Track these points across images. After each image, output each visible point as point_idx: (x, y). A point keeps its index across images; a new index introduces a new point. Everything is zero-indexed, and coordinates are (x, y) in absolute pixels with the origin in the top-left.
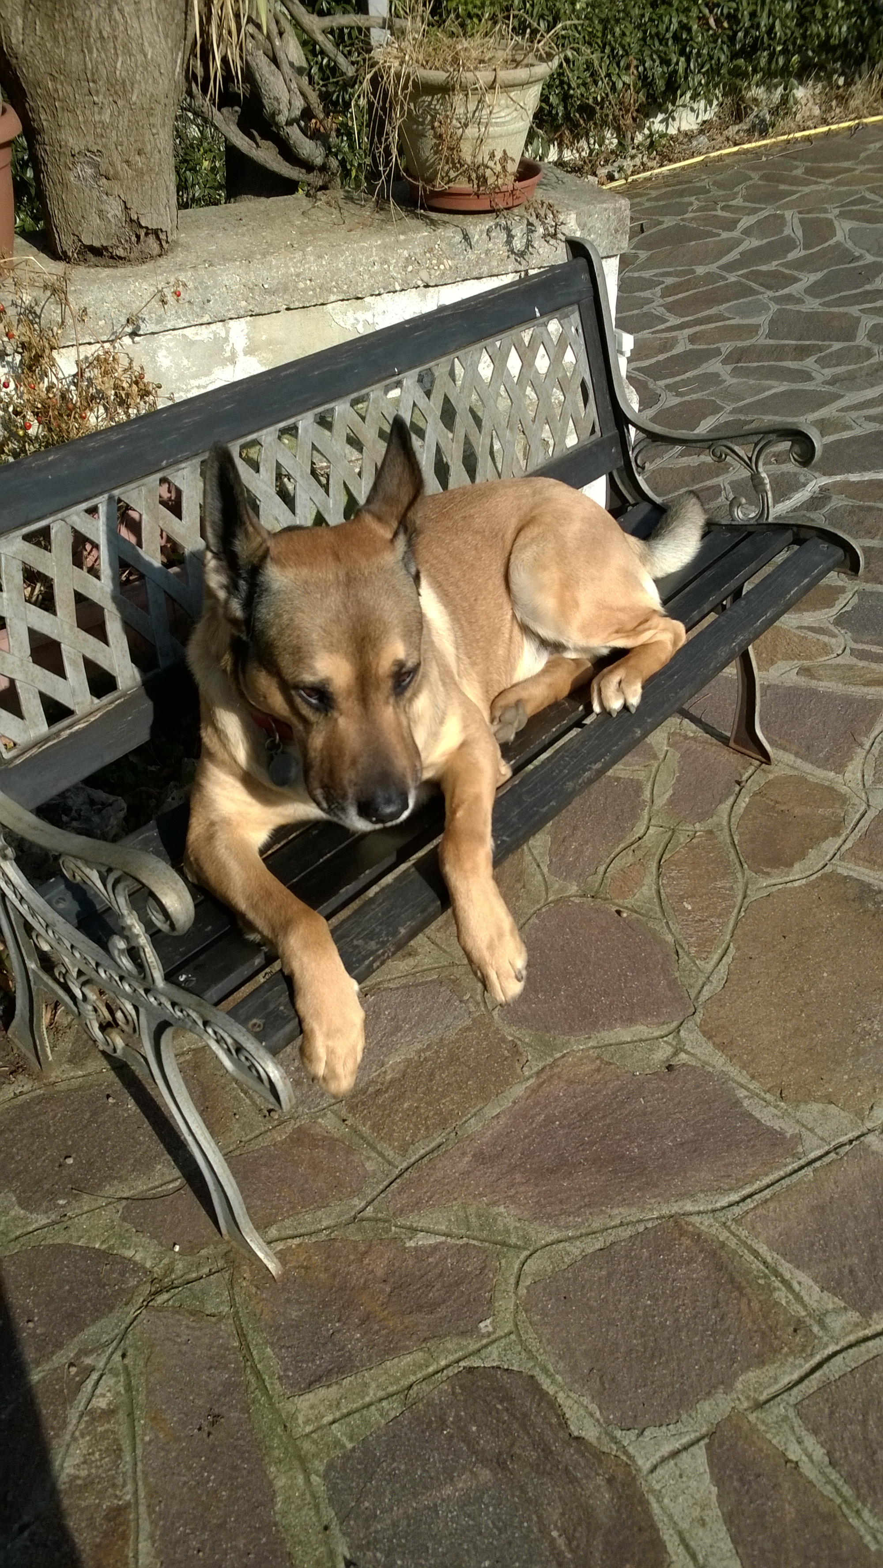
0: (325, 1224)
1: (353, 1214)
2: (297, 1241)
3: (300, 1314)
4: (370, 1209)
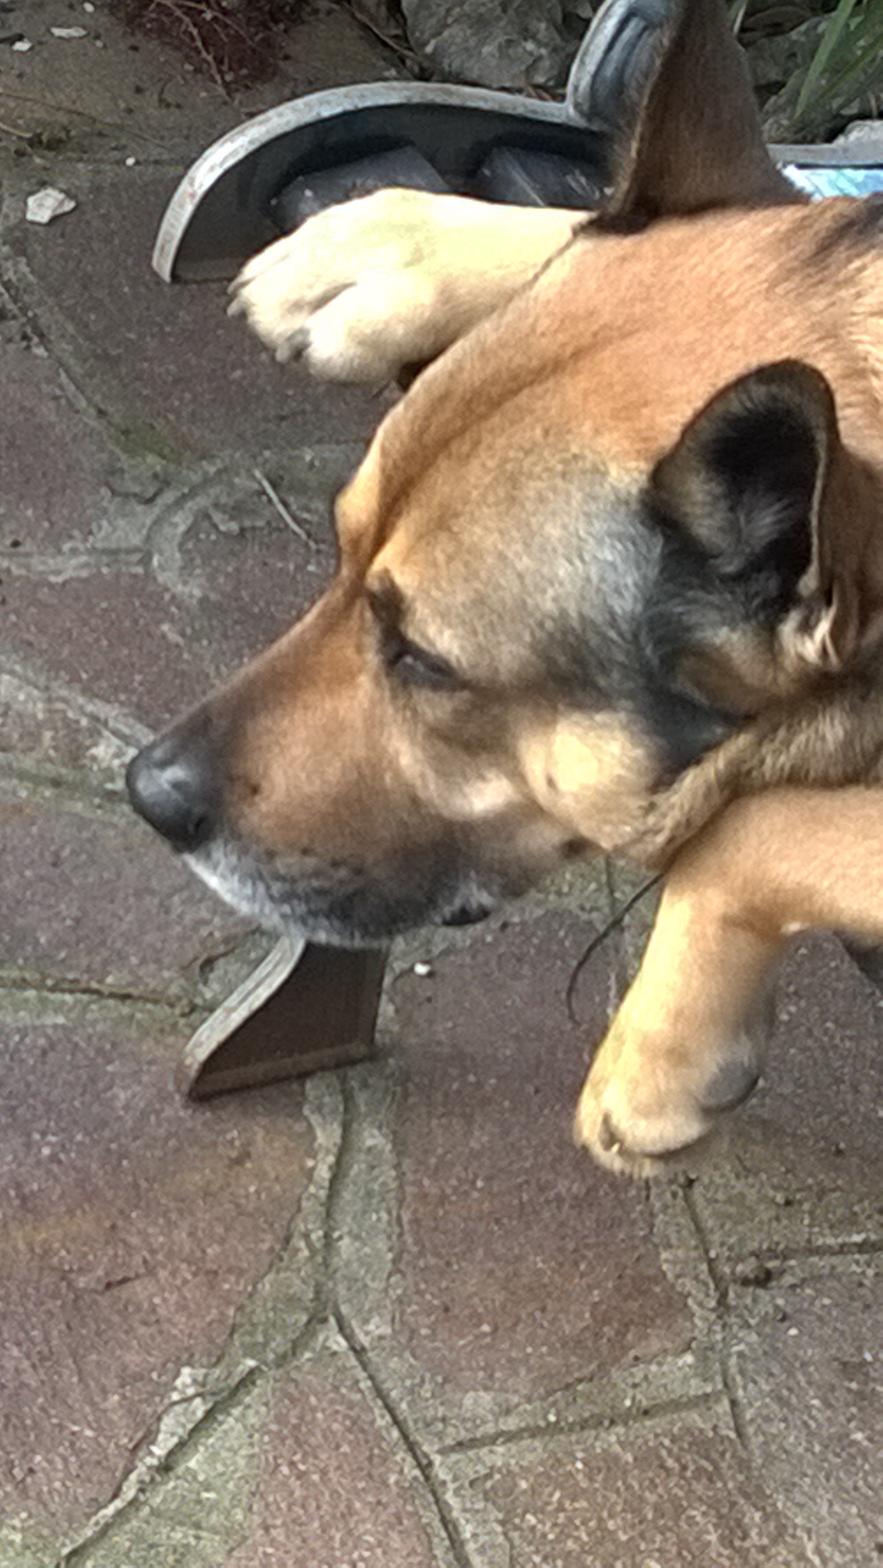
0: (345, 1245)
1: (344, 1309)
2: (323, 1173)
3: (119, 1104)
4: (339, 1343)
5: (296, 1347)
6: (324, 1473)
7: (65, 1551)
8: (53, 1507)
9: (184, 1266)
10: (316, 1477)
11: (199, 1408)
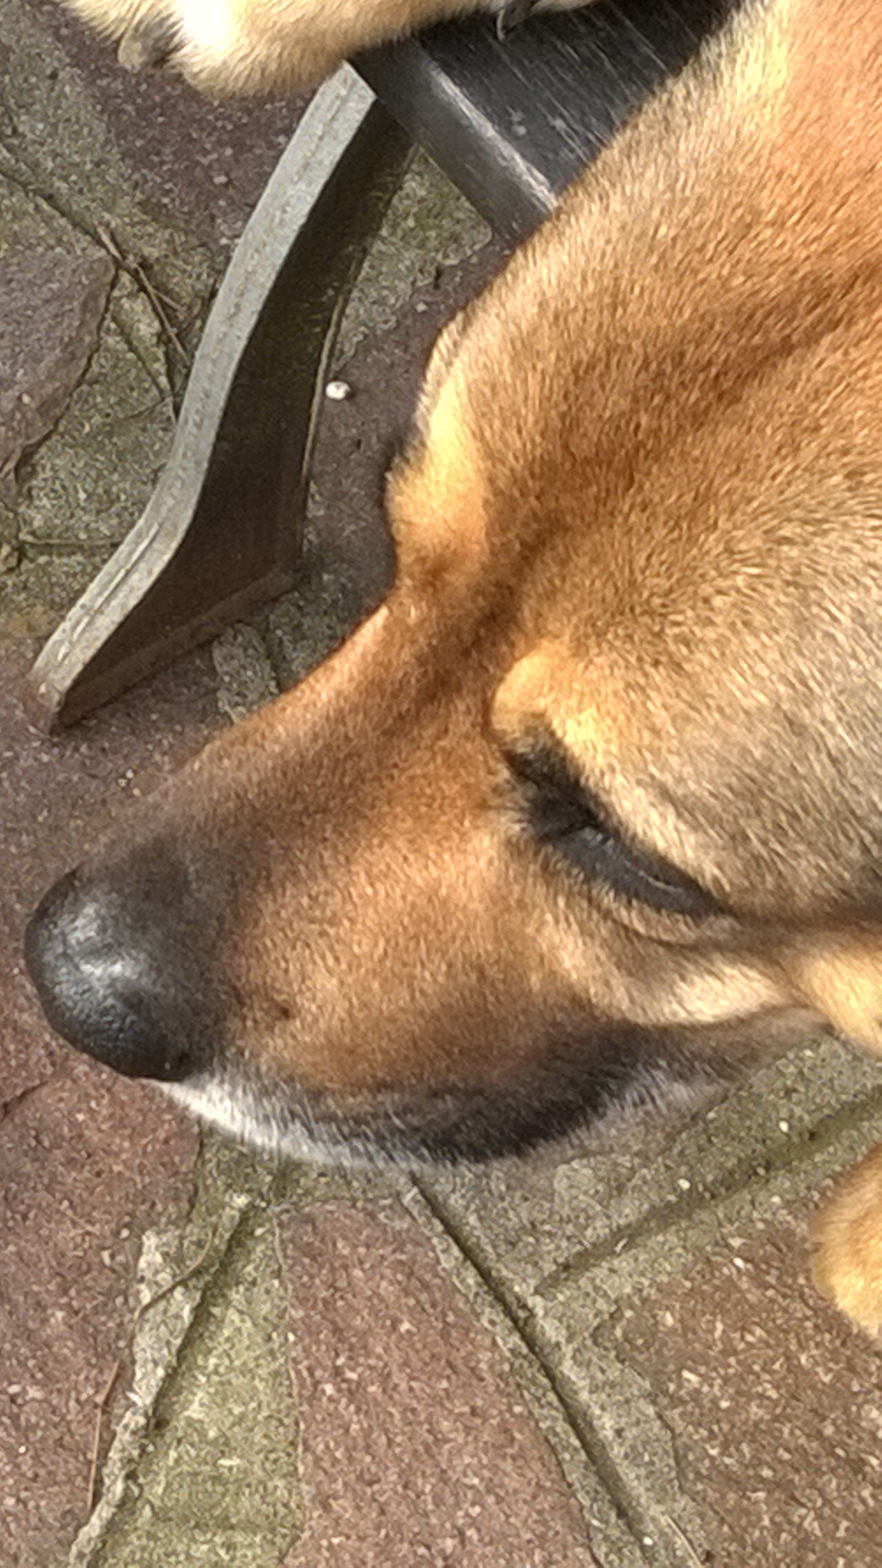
6: (385, 1378)
10: (374, 1390)
11: (184, 1306)
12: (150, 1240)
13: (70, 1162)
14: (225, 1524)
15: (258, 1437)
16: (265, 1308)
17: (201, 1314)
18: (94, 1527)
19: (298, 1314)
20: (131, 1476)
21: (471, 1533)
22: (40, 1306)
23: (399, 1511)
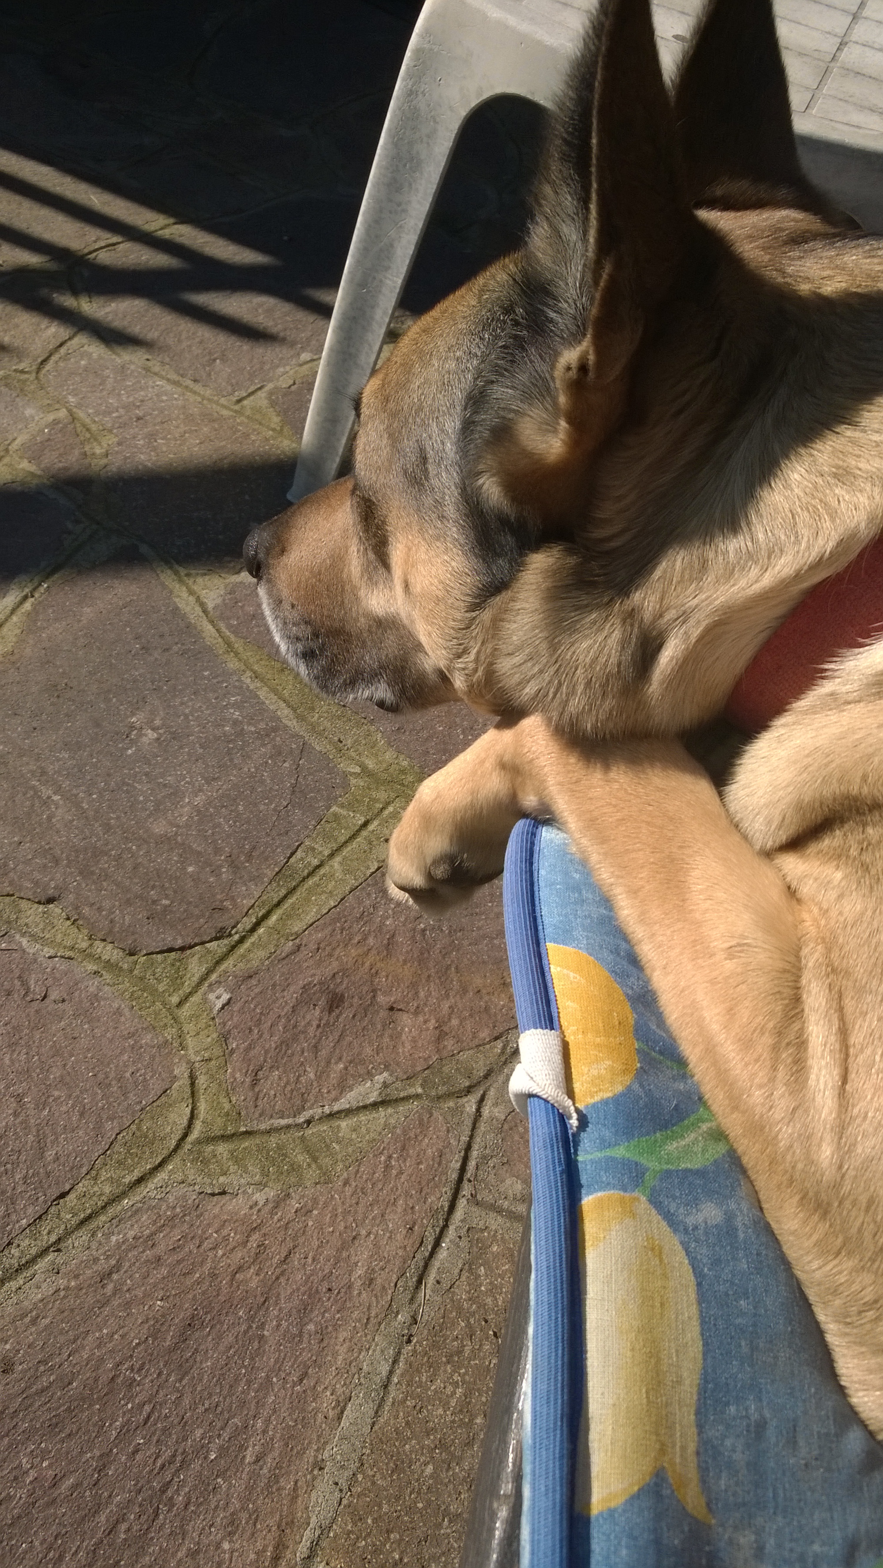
4: (471, 1108)
5: (449, 1095)
6: (401, 1173)
7: (243, 1129)
8: (260, 1103)
9: (433, 1021)
10: (394, 1172)
11: (373, 1097)
12: (385, 1074)
13: (391, 1037)
14: (315, 1159)
15: (350, 1149)
16: (392, 1121)
17: (375, 1105)
18: (283, 1122)
19: (398, 1131)
20: (308, 1122)
21: (372, 1236)
22: (340, 1059)
23: (361, 1209)
